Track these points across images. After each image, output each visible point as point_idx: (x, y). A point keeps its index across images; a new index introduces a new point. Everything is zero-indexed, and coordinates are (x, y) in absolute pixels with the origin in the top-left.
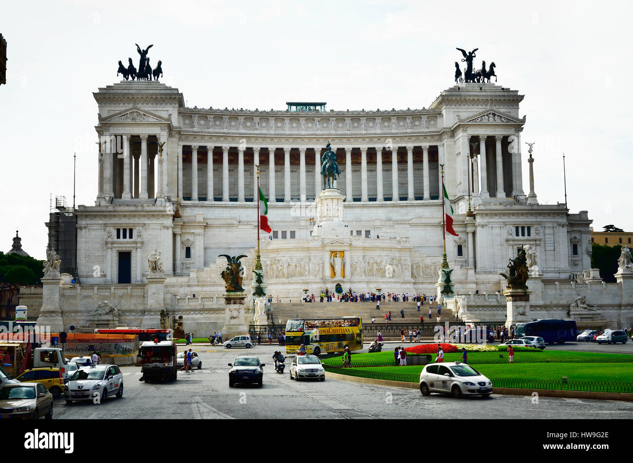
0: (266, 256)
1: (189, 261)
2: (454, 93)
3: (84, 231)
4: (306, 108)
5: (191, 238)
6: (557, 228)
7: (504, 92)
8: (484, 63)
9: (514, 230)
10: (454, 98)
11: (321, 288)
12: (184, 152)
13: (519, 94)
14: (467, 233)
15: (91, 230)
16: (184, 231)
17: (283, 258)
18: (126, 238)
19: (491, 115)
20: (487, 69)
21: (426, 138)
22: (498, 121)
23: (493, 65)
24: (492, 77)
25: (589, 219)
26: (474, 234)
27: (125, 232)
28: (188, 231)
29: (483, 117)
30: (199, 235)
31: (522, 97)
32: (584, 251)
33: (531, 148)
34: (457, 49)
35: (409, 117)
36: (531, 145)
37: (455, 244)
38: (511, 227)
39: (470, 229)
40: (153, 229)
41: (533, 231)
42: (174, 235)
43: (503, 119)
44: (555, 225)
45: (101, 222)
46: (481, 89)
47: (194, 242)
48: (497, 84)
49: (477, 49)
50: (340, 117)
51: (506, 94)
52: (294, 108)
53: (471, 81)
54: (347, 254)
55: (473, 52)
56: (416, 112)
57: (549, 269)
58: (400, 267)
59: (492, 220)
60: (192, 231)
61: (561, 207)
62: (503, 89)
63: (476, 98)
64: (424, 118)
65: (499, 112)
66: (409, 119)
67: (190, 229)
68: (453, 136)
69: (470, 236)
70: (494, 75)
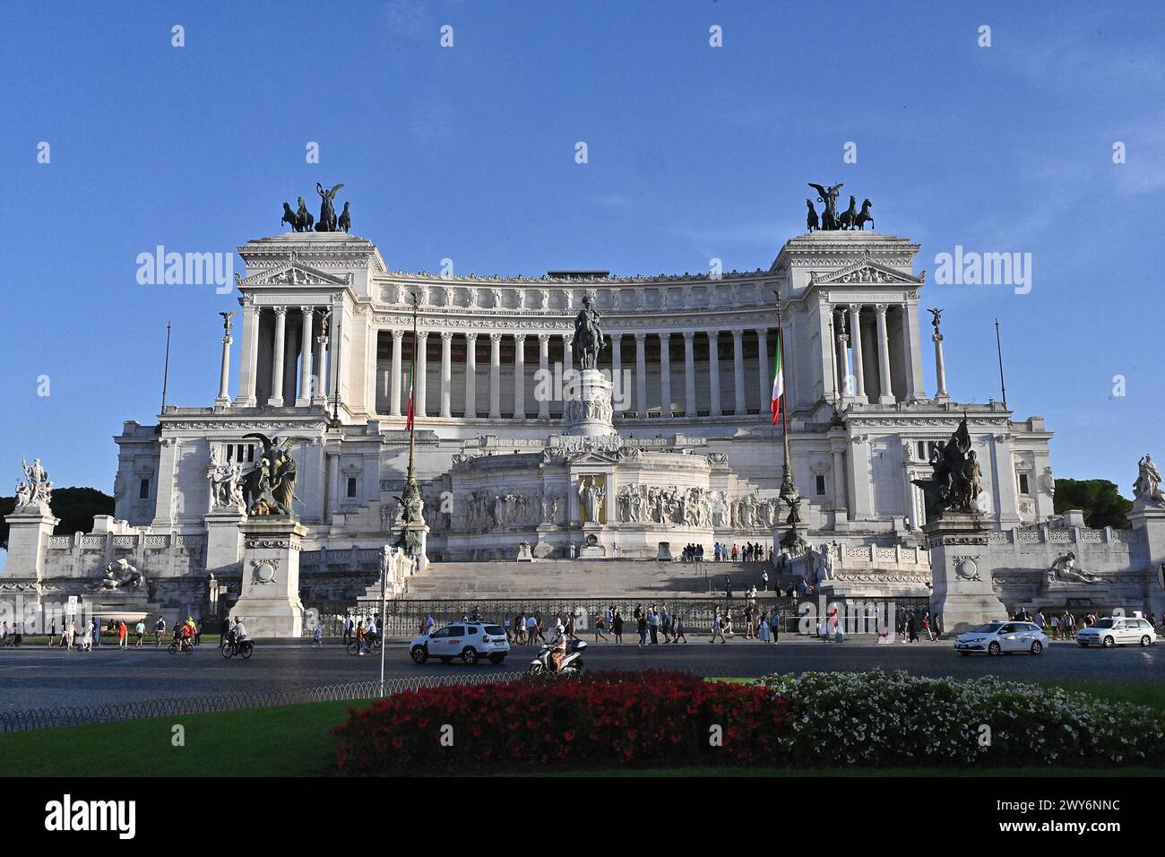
1: (354, 503)
2: (806, 242)
3: (171, 448)
5: (356, 463)
7: (885, 242)
8: (852, 202)
9: (915, 447)
13: (911, 243)
14: (833, 454)
15: (185, 447)
16: (345, 451)
17: (494, 490)
18: (242, 461)
19: (868, 272)
20: (858, 210)
21: (762, 316)
22: (879, 281)
23: (867, 203)
24: (866, 223)
26: (844, 455)
27: (242, 451)
28: (353, 451)
29: (854, 275)
30: (370, 457)
31: (916, 248)
33: (936, 317)
34: (810, 185)
35: (736, 284)
36: (936, 313)
37: (811, 474)
38: (910, 441)
39: (837, 447)
42: (329, 457)
43: (888, 278)
44: (986, 439)
45: (201, 434)
47: (362, 470)
49: (841, 185)
50: (628, 286)
51: (890, 243)
54: (609, 481)
55: (835, 189)
56: (747, 276)
59: (875, 431)
60: (360, 451)
61: (997, 409)
63: (842, 250)
64: (759, 285)
65: (880, 267)
66: (736, 287)
67: (357, 448)
68: (805, 310)
69: (837, 458)
70: (870, 219)
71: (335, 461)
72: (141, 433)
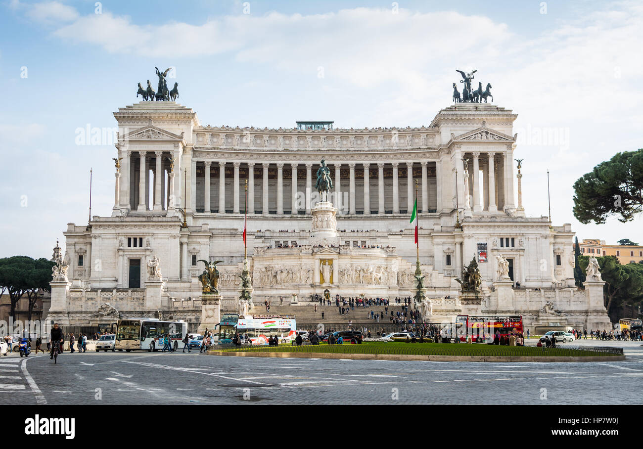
0: (262, 264)
1: (195, 269)
2: (451, 112)
3: (98, 240)
4: (315, 127)
5: (197, 247)
6: (541, 239)
7: (498, 111)
8: (480, 84)
9: (499, 241)
10: (450, 117)
11: (311, 293)
12: (198, 168)
13: (513, 113)
14: (456, 244)
15: (104, 238)
16: (190, 240)
17: (276, 266)
18: (136, 246)
19: (484, 134)
20: (484, 89)
21: (425, 155)
22: (491, 139)
23: (489, 86)
25: (572, 231)
26: (461, 244)
27: (136, 241)
28: (195, 240)
29: (476, 135)
30: (204, 244)
31: (516, 116)
32: (567, 262)
33: (519, 164)
34: (457, 71)
35: (409, 135)
36: (519, 162)
37: (444, 254)
38: (496, 238)
39: (458, 240)
40: (161, 238)
41: (516, 242)
42: (181, 244)
43: (495, 137)
44: (538, 237)
45: (113, 231)
46: (476, 108)
47: (199, 251)
48: (493, 104)
49: (476, 71)
50: (344, 134)
51: (500, 113)
52: (303, 127)
53: (470, 101)
54: (335, 263)
55: (472, 74)
56: (416, 130)
57: (532, 278)
58: (386, 274)
59: (478, 232)
60: (198, 240)
61: (544, 220)
62: (497, 109)
63: (471, 117)
64: (423, 136)
65: (491, 130)
66: (409, 136)
67: (196, 238)
68: (449, 153)
69: (458, 246)
70: (490, 96)
71: (185, 246)
72: (77, 230)
